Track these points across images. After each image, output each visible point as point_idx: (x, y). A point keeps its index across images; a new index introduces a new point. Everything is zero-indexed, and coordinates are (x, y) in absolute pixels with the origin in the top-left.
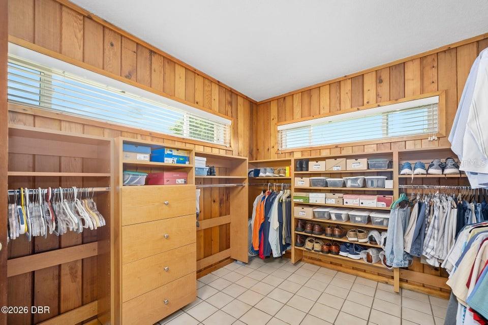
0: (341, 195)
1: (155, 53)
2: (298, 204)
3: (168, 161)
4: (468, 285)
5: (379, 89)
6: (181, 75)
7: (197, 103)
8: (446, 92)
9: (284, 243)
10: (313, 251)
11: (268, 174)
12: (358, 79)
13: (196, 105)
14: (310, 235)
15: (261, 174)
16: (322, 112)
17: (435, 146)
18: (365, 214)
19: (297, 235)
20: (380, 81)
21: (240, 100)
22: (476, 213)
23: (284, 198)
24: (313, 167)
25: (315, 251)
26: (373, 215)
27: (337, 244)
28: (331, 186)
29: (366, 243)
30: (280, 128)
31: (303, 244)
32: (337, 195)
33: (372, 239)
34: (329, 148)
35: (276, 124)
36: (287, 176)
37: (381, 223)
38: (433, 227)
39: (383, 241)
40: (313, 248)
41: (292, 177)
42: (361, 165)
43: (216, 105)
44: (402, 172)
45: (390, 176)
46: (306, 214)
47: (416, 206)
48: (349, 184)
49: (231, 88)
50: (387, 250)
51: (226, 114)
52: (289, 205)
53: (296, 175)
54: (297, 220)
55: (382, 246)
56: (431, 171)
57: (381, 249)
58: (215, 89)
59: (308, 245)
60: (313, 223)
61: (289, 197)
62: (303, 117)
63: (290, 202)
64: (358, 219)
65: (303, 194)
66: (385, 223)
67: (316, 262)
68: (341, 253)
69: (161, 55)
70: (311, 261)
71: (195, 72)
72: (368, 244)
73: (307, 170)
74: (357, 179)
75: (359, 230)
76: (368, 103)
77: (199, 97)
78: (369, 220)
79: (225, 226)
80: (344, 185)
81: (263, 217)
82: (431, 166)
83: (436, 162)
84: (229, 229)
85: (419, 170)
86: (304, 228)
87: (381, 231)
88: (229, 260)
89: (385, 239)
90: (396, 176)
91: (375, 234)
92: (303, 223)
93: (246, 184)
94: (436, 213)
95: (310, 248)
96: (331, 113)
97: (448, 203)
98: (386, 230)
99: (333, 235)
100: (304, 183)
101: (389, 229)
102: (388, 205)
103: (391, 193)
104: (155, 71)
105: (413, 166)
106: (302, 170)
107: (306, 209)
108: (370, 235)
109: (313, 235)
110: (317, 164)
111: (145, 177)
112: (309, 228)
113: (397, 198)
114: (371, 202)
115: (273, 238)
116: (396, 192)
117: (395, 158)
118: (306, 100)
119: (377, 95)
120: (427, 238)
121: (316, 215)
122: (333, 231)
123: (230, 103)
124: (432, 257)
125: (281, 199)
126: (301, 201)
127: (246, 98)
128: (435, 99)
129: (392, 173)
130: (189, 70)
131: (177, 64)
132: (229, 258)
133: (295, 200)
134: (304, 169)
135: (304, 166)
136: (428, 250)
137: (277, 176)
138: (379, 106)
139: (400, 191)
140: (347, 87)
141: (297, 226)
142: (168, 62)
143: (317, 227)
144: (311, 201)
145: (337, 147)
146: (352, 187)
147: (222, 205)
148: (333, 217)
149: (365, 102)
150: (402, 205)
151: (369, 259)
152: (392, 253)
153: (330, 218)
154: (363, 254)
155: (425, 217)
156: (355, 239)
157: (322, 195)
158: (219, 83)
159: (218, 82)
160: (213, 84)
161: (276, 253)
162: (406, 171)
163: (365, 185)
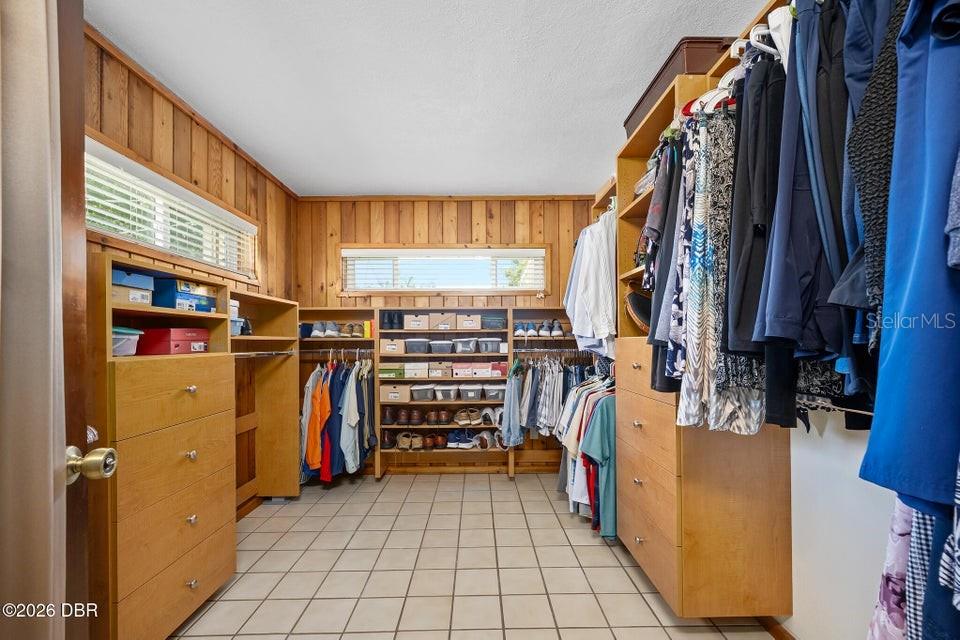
0: (449, 364)
1: (111, 57)
2: (385, 382)
3: (184, 306)
4: (578, 439)
5: (489, 224)
6: (165, 118)
7: (196, 183)
8: (551, 245)
9: (366, 446)
10: (411, 451)
11: (329, 332)
12: (465, 204)
13: (193, 186)
14: (406, 427)
15: (316, 333)
16: (417, 240)
17: (541, 306)
18: (479, 387)
19: (383, 430)
20: (490, 216)
21: (270, 189)
22: (576, 375)
23: (365, 372)
24: (411, 323)
25: (414, 449)
26: (486, 387)
27: (445, 433)
28: (436, 352)
29: (480, 424)
30: (345, 253)
31: (394, 443)
32: (445, 364)
33: (486, 419)
34: (429, 295)
35: (336, 245)
36: (367, 336)
37: (497, 396)
38: (545, 394)
39: (498, 418)
40: (411, 446)
41: (376, 338)
42: (473, 323)
43: (229, 191)
44: (517, 333)
45: (504, 337)
46: (399, 395)
47: (530, 372)
48: (460, 348)
49: (257, 164)
50: (504, 428)
51: (248, 212)
52: (371, 382)
53: (383, 336)
54: (384, 407)
55: (497, 425)
56: (542, 332)
57: (496, 429)
58: (229, 161)
59: (404, 442)
60: (409, 408)
61: (372, 371)
62: (386, 243)
63: (373, 379)
64: (471, 394)
65: (396, 366)
66: (500, 395)
67: (409, 469)
68: (450, 445)
69: (123, 65)
70: (400, 469)
71: (192, 118)
72: (483, 426)
73: (402, 328)
74: (468, 342)
75: (471, 408)
76: (477, 240)
77: (199, 171)
78: (483, 394)
79: (246, 435)
80: (453, 349)
81: (328, 408)
82: (541, 327)
83: (546, 323)
84: (253, 441)
85: (532, 332)
86: (395, 418)
87: (494, 407)
88: (254, 500)
89: (501, 416)
90: (510, 338)
91: (488, 411)
92: (393, 410)
93: (295, 351)
94: (547, 378)
95: (406, 446)
96: (430, 244)
97: (556, 367)
98: (502, 405)
99: (438, 422)
100: (395, 348)
101: (506, 403)
102: (503, 374)
103: (505, 358)
104: (109, 97)
105: (526, 326)
106: (392, 328)
107: (400, 388)
108: (484, 413)
109: (411, 427)
110: (416, 319)
111: (137, 338)
112: (403, 418)
113: (511, 364)
114: (485, 371)
115: (348, 441)
116: (511, 358)
117: (510, 316)
118: (392, 216)
119: (488, 233)
120: (540, 407)
121: (415, 395)
122: (438, 416)
123: (254, 192)
124: (545, 426)
125: (361, 374)
126: (392, 375)
127: (280, 186)
128: (542, 252)
129: (506, 333)
130: (181, 110)
131: (158, 93)
132: (254, 497)
133: (381, 376)
134: (395, 326)
135: (396, 321)
136: (542, 420)
137: (346, 336)
138: (489, 247)
139: (515, 355)
140: (451, 212)
141: (383, 417)
142: (138, 84)
143: (416, 414)
144: (408, 375)
145: (438, 295)
146: (463, 352)
147: (241, 394)
148: (439, 396)
149: (474, 239)
150: (516, 372)
151: (483, 444)
152: (509, 430)
153: (435, 397)
154: (475, 442)
155: (538, 384)
156: (468, 422)
157: (425, 365)
158: (236, 150)
159: (235, 146)
160: (225, 149)
161: (352, 466)
162: (520, 332)
163: (478, 348)
